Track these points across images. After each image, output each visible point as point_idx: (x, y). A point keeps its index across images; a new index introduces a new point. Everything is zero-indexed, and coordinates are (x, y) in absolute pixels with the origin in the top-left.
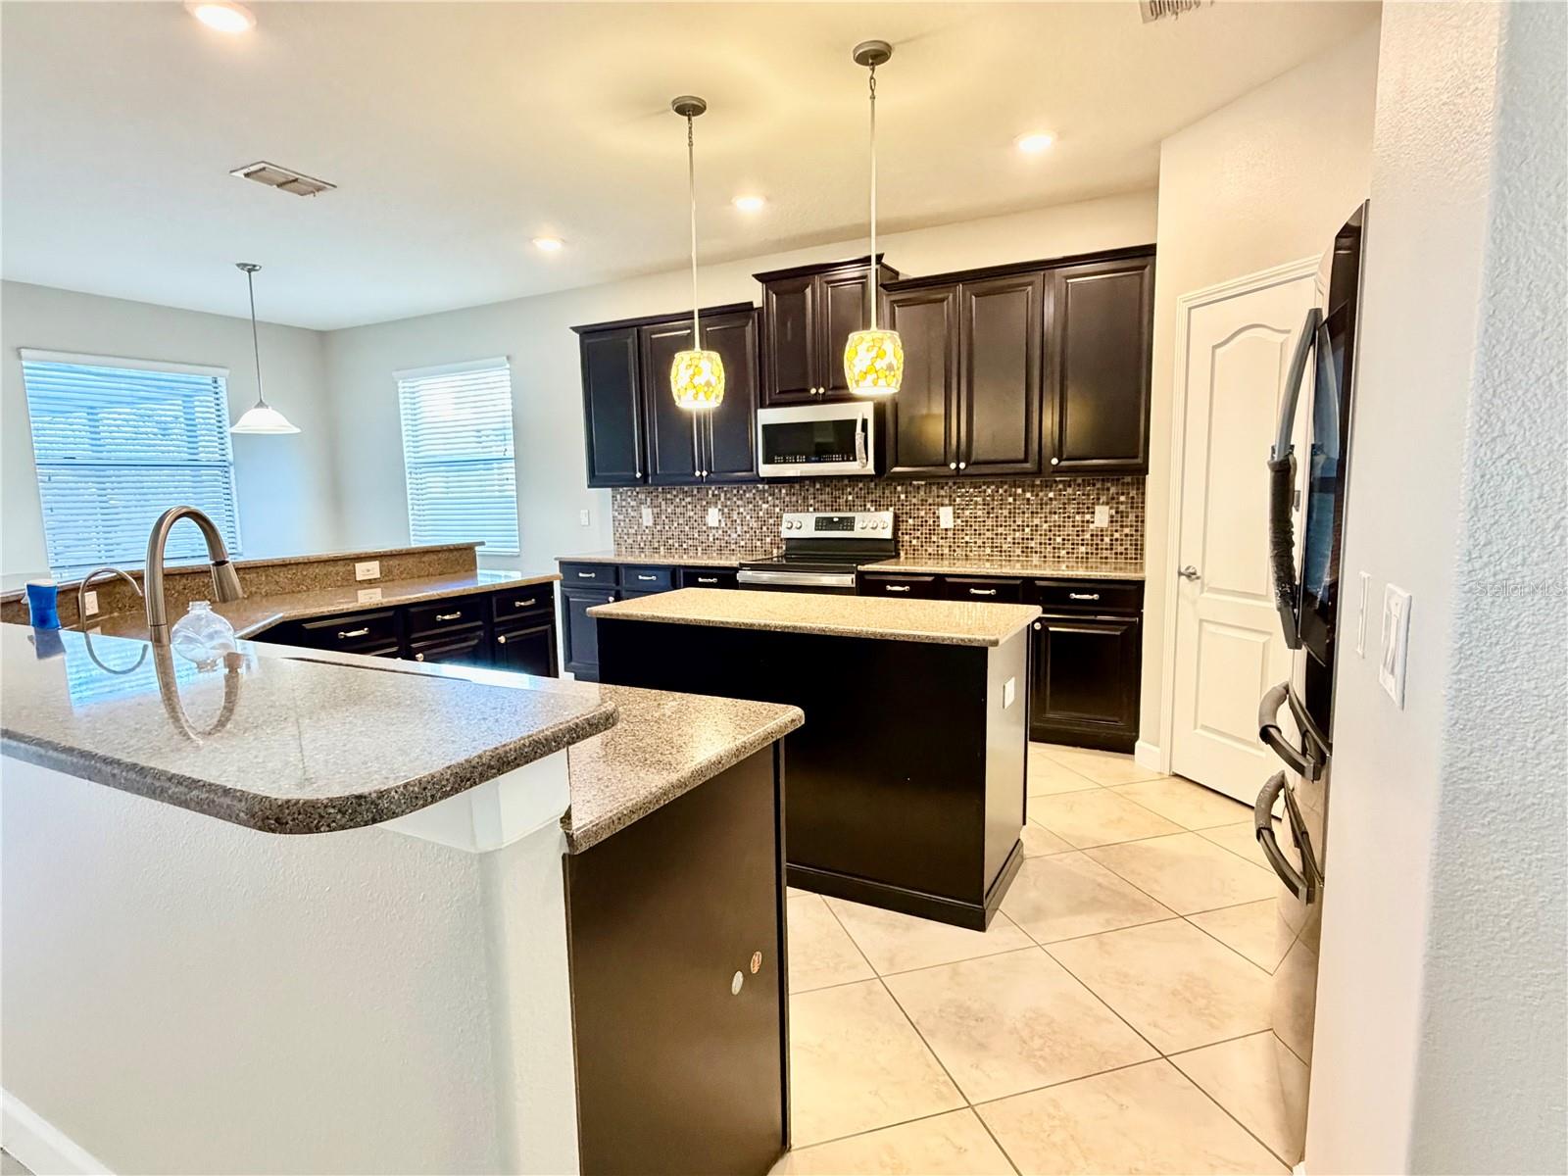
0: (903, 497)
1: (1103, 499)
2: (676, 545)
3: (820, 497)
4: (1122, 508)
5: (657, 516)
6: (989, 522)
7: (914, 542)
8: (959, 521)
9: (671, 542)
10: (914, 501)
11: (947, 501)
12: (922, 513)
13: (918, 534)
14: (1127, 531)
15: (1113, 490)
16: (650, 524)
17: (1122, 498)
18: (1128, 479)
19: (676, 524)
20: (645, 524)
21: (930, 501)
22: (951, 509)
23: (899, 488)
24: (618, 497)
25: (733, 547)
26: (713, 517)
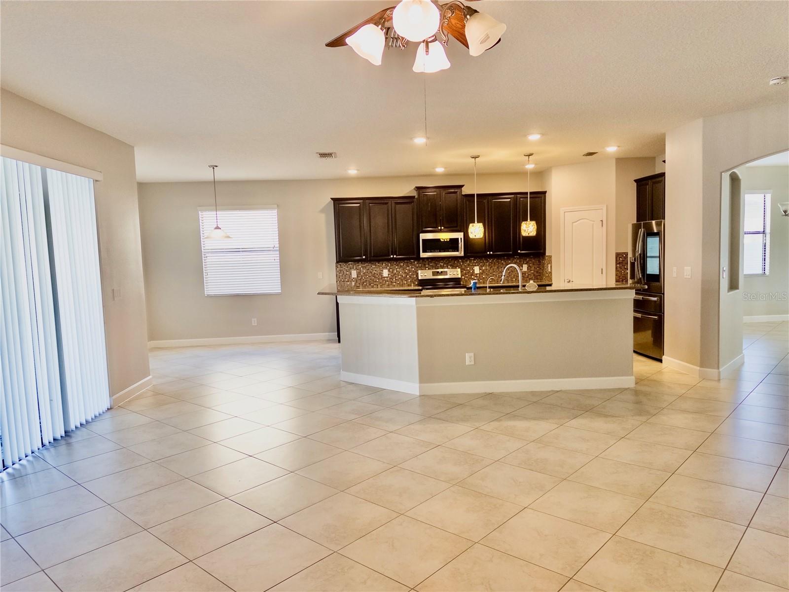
0: (461, 263)
1: (525, 262)
2: (368, 285)
3: (431, 264)
4: (530, 265)
5: (358, 274)
6: (491, 271)
7: (466, 278)
8: (481, 271)
9: (365, 283)
10: (466, 265)
11: (477, 264)
12: (468, 269)
13: (467, 276)
14: (532, 272)
15: (528, 260)
16: (356, 276)
17: (530, 262)
18: (532, 256)
19: (367, 276)
20: (353, 277)
21: (471, 265)
22: (478, 267)
23: (460, 260)
24: (339, 266)
25: (394, 284)
26: (386, 273)
